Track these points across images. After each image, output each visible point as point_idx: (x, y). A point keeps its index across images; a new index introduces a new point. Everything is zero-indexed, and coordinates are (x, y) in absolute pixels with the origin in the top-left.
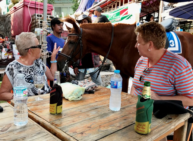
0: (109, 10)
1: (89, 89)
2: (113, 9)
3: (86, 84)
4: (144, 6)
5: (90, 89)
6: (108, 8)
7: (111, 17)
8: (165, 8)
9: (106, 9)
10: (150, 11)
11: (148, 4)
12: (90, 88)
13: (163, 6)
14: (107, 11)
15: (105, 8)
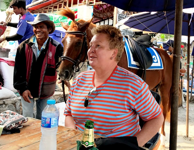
0: (54, 10)
1: (11, 126)
2: (59, 10)
3: (8, 117)
4: (97, 10)
5: (13, 126)
6: (52, 7)
7: (56, 19)
8: (119, 15)
9: (49, 9)
10: (103, 16)
11: (101, 9)
12: (14, 124)
13: (117, 13)
14: (51, 11)
15: (48, 7)
